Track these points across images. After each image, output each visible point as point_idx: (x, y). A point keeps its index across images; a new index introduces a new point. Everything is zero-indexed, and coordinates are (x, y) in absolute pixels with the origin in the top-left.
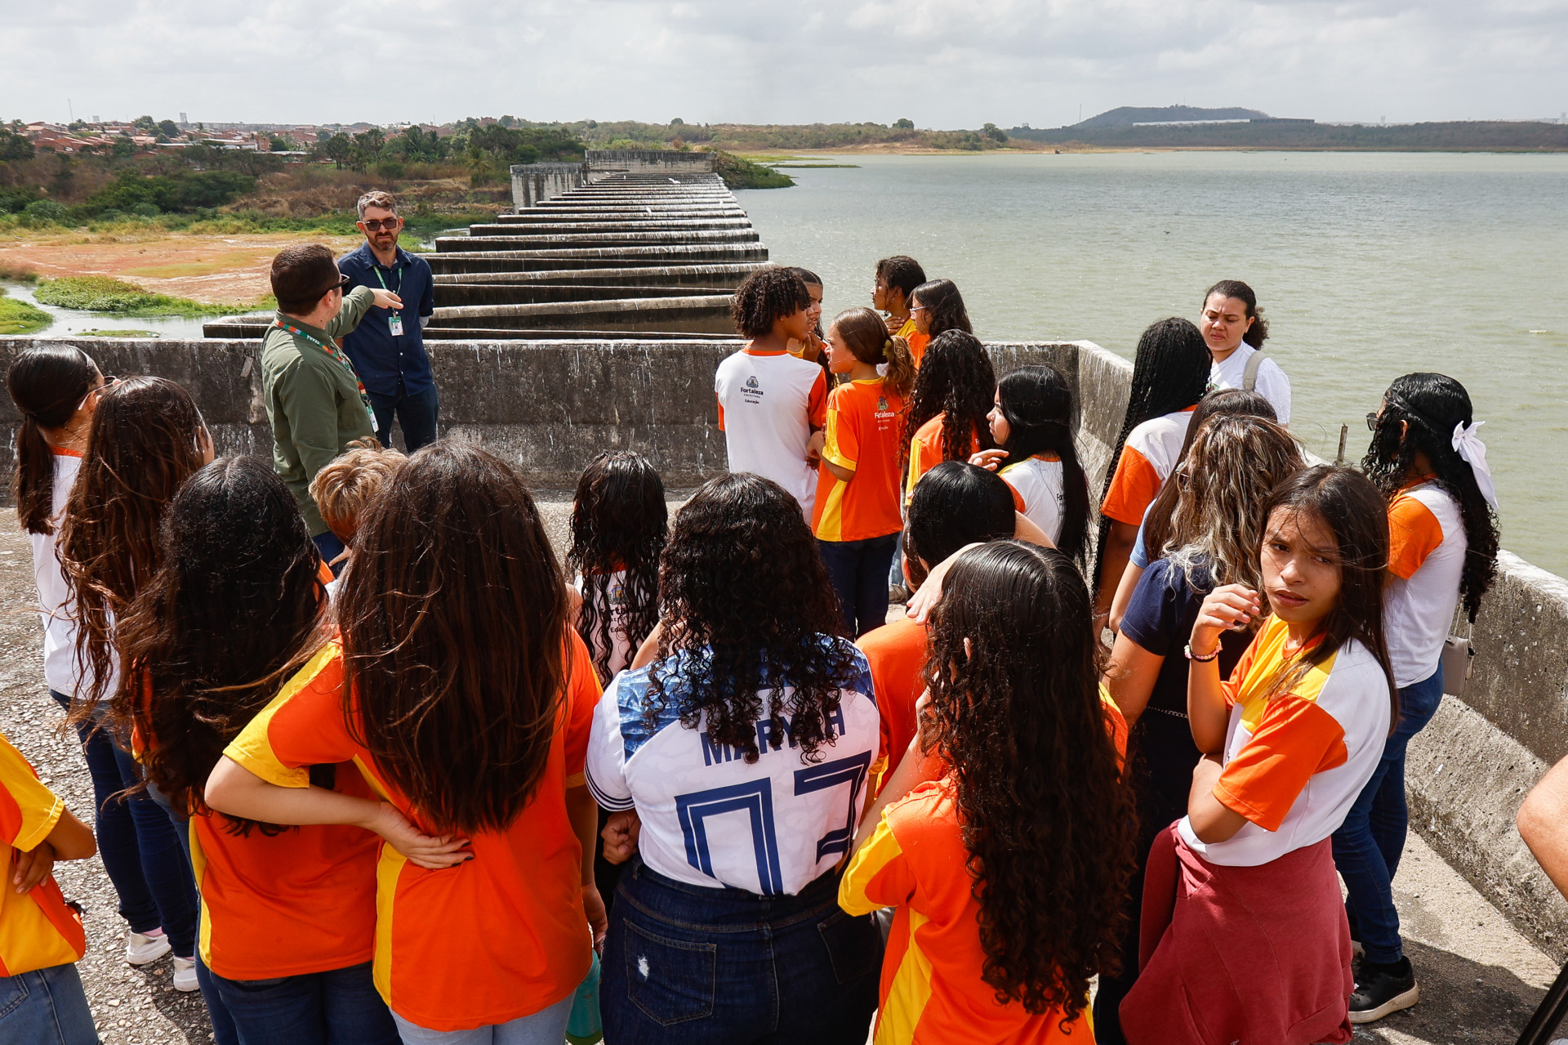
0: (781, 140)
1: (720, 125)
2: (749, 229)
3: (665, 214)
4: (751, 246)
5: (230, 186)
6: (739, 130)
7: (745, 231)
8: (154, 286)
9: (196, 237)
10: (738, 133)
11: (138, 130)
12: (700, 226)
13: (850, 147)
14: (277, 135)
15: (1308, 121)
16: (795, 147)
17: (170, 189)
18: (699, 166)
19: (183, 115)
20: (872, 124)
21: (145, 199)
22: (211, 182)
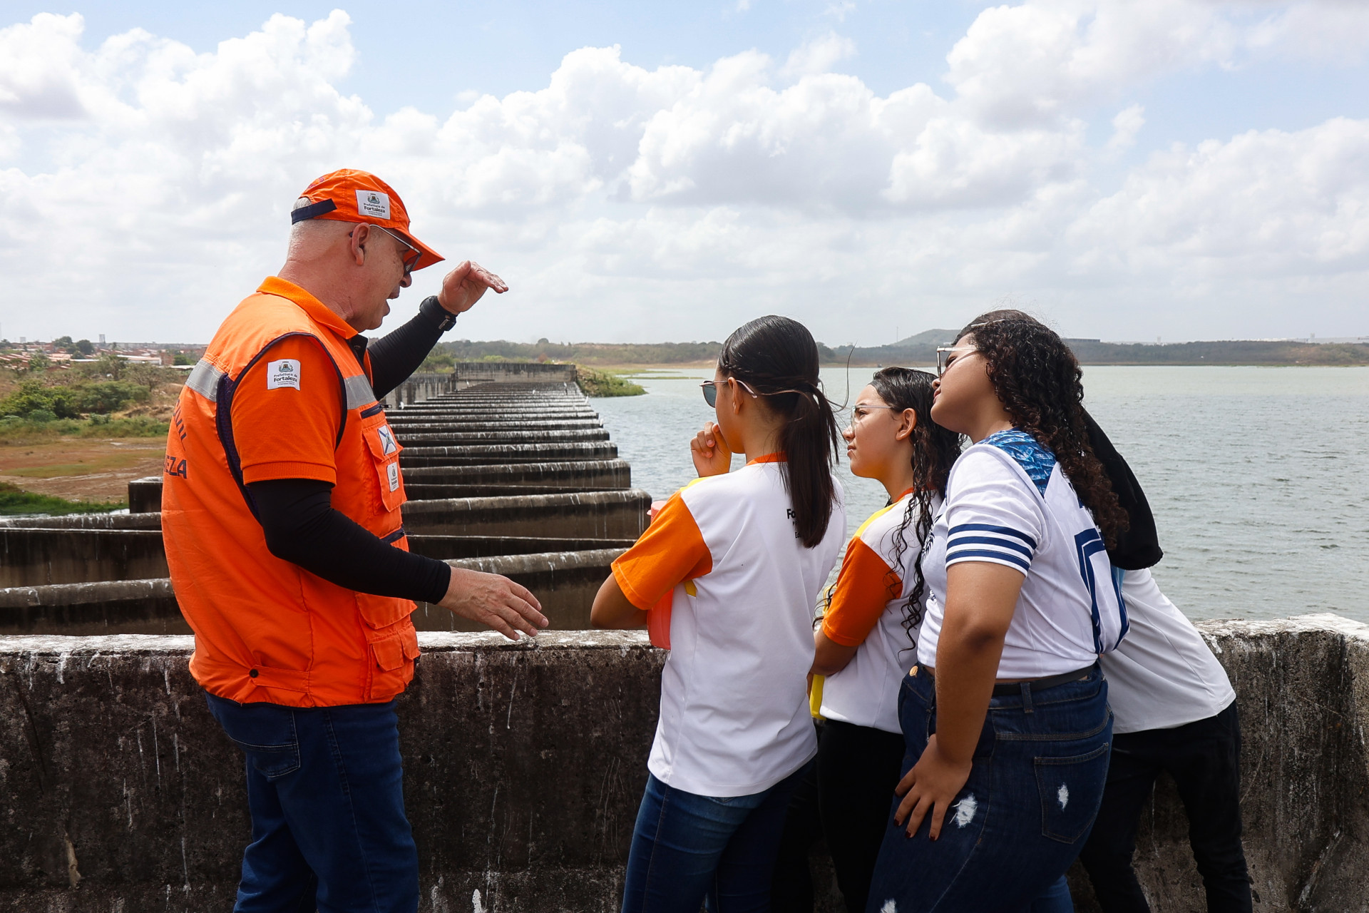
0: (636, 356)
1: (581, 344)
2: (600, 429)
3: (520, 416)
4: (601, 444)
5: (125, 395)
6: (598, 347)
7: (595, 431)
8: (29, 485)
9: (86, 440)
10: (597, 350)
11: (57, 348)
12: (552, 426)
13: (696, 362)
14: (182, 352)
15: (1095, 341)
16: (647, 363)
17: (69, 398)
18: (559, 376)
19: (102, 336)
20: (715, 343)
21: (44, 407)
22: (107, 391)
